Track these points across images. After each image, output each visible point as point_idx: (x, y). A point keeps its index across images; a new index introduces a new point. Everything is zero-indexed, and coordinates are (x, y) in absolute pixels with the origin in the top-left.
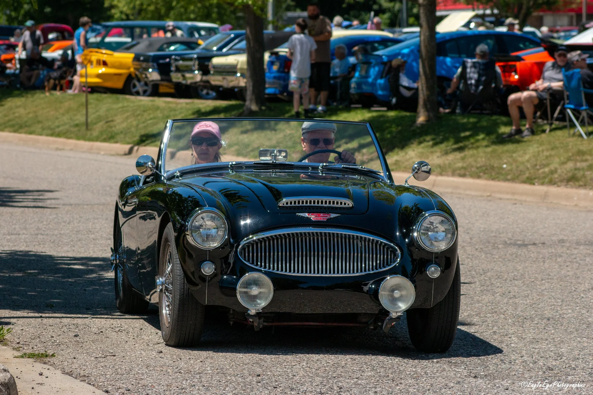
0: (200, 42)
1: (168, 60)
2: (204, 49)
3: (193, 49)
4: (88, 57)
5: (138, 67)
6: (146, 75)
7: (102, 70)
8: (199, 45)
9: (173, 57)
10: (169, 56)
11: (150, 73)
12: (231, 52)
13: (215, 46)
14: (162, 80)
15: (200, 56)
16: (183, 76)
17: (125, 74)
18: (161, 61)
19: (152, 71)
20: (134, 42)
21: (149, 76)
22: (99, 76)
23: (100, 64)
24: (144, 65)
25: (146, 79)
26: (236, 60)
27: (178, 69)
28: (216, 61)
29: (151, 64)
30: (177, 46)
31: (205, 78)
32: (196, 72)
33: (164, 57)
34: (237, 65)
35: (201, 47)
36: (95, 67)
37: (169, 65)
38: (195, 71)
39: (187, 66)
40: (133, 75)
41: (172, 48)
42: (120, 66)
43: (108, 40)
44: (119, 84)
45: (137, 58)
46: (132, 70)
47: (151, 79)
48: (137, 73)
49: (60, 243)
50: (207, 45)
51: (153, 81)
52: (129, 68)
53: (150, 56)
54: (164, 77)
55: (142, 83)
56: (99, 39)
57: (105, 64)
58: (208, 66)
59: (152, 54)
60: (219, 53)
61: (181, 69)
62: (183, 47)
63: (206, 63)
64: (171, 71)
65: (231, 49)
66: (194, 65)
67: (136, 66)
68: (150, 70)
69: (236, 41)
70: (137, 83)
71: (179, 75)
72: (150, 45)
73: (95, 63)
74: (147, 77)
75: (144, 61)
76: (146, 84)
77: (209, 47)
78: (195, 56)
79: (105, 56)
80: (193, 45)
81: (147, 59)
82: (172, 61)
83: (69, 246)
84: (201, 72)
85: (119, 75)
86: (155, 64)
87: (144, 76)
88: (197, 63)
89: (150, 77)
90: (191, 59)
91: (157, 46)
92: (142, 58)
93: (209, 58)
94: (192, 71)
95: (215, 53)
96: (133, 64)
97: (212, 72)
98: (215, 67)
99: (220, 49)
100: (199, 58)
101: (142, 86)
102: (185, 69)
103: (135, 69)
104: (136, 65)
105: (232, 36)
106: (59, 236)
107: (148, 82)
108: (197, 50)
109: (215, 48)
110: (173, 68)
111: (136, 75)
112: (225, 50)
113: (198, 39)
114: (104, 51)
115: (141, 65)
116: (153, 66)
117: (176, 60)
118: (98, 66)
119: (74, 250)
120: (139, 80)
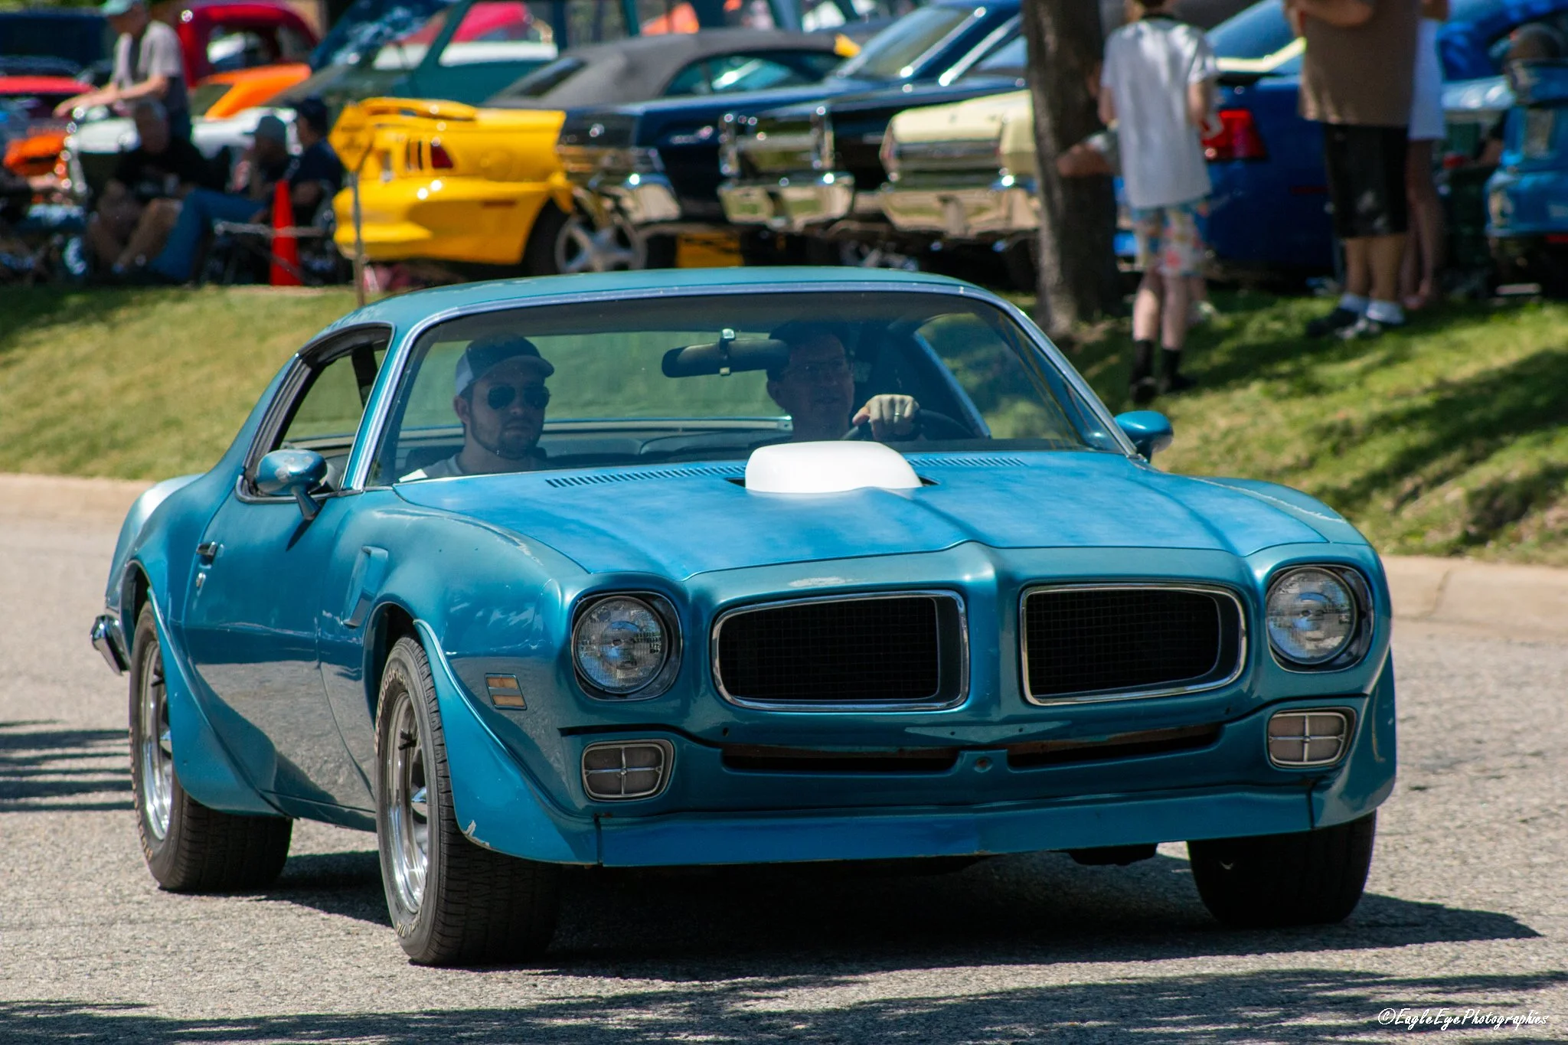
0: (844, 45)
1: (706, 132)
2: (856, 76)
3: (816, 77)
4: (363, 139)
5: (584, 167)
6: (616, 199)
7: (432, 187)
8: (841, 59)
9: (729, 118)
10: (711, 115)
11: (632, 190)
12: (974, 83)
13: (908, 63)
14: (685, 218)
15: (842, 107)
16: (774, 197)
17: (529, 196)
18: (679, 139)
19: (642, 184)
20: (566, 62)
21: (628, 203)
22: (417, 213)
23: (420, 166)
24: (607, 157)
25: (618, 219)
26: (993, 118)
27: (751, 171)
28: (909, 126)
29: (634, 152)
30: (750, 67)
31: (867, 202)
32: (829, 178)
33: (690, 120)
34: (998, 140)
35: (848, 68)
36: (402, 178)
37: (711, 151)
38: (821, 172)
39: (787, 155)
40: (566, 205)
41: (729, 78)
42: (507, 168)
43: (456, 54)
44: (510, 246)
45: (574, 131)
46: (558, 180)
47: (637, 216)
48: (579, 192)
49: (205, 955)
50: (873, 60)
51: (647, 224)
52: (544, 175)
53: (631, 118)
54: (696, 207)
55: (606, 234)
56: (414, 54)
57: (441, 159)
58: (876, 148)
59: (638, 108)
60: (926, 89)
61: (764, 166)
62: (776, 72)
63: (870, 139)
64: (723, 179)
65: (973, 70)
66: (818, 148)
67: (572, 166)
68: (634, 179)
69: (998, 34)
70: (582, 237)
71: (757, 194)
72: (632, 71)
73: (398, 158)
74: (619, 210)
75: (604, 141)
76: (622, 239)
77: (880, 69)
78: (821, 109)
79: (441, 125)
80: (817, 62)
81: (617, 134)
82: (724, 138)
83: (241, 966)
84: (847, 179)
85: (507, 203)
86: (653, 153)
87: (608, 204)
88: (829, 137)
89: (636, 208)
90: (803, 125)
91: (665, 71)
92: (596, 130)
93: (882, 116)
94: (810, 175)
95: (908, 89)
96: (562, 157)
97: (894, 176)
98: (902, 154)
99: (930, 72)
100: (836, 118)
101: (603, 250)
102: (781, 167)
103: (570, 175)
104: (574, 159)
105: (980, 13)
106: (199, 925)
107: (629, 231)
108: (834, 84)
109: (907, 72)
110: (729, 168)
111: (576, 202)
112: (946, 79)
113: (833, 32)
114: (434, 106)
115: (593, 159)
116: (646, 160)
117: (742, 130)
118: (414, 171)
119: (257, 985)
120: (590, 225)
